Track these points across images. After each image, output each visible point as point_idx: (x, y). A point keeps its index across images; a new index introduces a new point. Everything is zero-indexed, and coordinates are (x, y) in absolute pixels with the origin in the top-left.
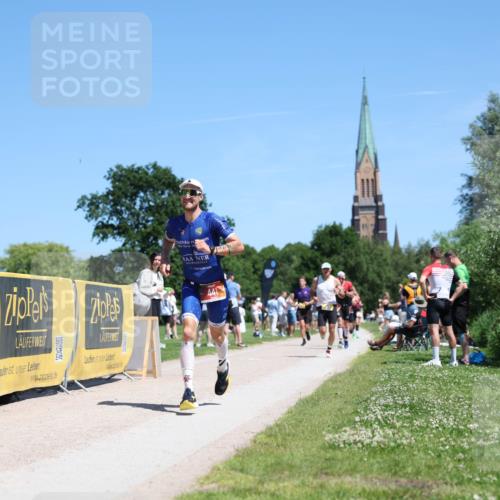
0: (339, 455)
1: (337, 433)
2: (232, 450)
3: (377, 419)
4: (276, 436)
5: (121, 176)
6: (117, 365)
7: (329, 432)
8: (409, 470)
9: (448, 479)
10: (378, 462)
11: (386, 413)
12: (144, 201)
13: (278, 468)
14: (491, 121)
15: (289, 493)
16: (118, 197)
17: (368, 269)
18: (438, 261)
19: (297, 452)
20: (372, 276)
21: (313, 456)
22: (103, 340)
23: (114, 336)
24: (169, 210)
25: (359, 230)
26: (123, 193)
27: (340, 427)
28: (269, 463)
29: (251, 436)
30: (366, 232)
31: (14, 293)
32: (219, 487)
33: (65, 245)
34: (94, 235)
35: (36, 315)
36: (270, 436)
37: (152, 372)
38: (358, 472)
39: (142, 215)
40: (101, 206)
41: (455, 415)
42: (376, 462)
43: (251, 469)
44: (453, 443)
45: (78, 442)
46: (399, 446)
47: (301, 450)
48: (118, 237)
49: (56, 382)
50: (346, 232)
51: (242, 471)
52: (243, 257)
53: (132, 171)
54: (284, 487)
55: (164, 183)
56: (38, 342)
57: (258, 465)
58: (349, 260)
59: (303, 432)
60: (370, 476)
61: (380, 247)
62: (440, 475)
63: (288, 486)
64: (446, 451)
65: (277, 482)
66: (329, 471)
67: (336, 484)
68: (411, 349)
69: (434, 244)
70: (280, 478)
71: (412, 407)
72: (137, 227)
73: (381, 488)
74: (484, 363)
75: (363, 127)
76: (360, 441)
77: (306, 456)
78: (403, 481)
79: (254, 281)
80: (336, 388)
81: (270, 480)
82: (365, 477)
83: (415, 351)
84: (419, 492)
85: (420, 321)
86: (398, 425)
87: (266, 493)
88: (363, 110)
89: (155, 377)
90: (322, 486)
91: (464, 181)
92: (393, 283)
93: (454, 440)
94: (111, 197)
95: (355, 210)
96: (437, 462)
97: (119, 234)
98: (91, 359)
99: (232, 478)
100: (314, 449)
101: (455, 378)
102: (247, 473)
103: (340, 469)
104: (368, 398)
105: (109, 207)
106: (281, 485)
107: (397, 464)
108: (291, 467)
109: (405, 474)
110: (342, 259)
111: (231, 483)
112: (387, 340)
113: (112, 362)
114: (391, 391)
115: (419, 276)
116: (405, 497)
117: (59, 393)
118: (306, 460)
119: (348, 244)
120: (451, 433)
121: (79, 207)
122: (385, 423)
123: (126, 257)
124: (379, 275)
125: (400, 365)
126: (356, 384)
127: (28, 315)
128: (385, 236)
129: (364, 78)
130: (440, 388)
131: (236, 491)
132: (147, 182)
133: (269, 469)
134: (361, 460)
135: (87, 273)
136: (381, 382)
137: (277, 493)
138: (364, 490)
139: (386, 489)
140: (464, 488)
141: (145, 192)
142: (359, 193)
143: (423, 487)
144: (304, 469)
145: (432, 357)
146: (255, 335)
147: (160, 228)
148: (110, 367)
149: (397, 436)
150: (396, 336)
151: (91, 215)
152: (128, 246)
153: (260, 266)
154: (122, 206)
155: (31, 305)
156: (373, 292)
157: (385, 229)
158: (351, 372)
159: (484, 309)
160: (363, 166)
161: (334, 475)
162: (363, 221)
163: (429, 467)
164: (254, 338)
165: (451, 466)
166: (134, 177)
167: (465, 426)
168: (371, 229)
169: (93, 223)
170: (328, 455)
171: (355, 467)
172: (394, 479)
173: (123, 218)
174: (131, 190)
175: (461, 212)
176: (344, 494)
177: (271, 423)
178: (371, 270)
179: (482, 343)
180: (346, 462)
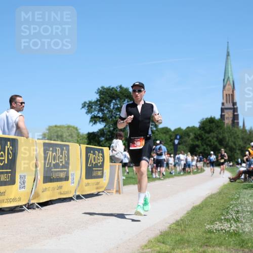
0: (213, 236)
1: (212, 224)
2: (159, 232)
3: (233, 218)
4: (181, 225)
5: (104, 92)
6: (101, 187)
7: (208, 224)
8: (250, 245)
11: (238, 215)
12: (115, 104)
13: (182, 242)
16: (103, 102)
17: (229, 140)
19: (192, 234)
20: (231, 144)
21: (200, 236)
22: (94, 174)
23: (99, 173)
25: (224, 120)
26: (105, 101)
27: (214, 221)
28: (177, 239)
29: (168, 225)
30: (228, 121)
31: (50, 151)
32: (152, 251)
33: (76, 126)
34: (90, 122)
35: (61, 162)
36: (178, 225)
37: (118, 191)
38: (223, 245)
39: (114, 112)
40: (94, 107)
42: (232, 240)
43: (168, 242)
45: (81, 226)
46: (244, 232)
47: (194, 233)
48: (102, 123)
49: (71, 196)
50: (217, 121)
51: (163, 243)
52: (165, 133)
54: (185, 252)
55: (125, 96)
56: (62, 175)
57: (171, 240)
58: (219, 135)
59: (195, 224)
60: (229, 247)
61: (236, 129)
63: (187, 251)
65: (181, 249)
66: (208, 244)
67: (212, 251)
68: (251, 182)
70: (183, 247)
71: (251, 212)
72: (111, 117)
75: (227, 67)
76: (224, 229)
77: (196, 236)
78: (246, 250)
79: (170, 145)
80: (212, 201)
81: (178, 248)
82: (227, 248)
86: (244, 221)
88: (227, 59)
89: (120, 194)
90: (204, 252)
92: (242, 148)
94: (98, 103)
95: (222, 110)
97: (103, 121)
98: (88, 184)
99: (158, 247)
100: (200, 233)
102: (166, 244)
103: (213, 243)
104: (229, 207)
105: (97, 107)
106: (183, 251)
107: (243, 241)
108: (188, 242)
110: (215, 135)
111: (158, 249)
112: (238, 177)
113: (98, 186)
114: (240, 204)
117: (72, 201)
118: (196, 238)
119: (219, 127)
121: (83, 107)
122: (237, 220)
123: (106, 133)
124: (235, 143)
125: (245, 190)
126: (222, 200)
127: (57, 162)
128: (238, 123)
129: (228, 43)
132: (117, 95)
133: (177, 242)
134: (225, 239)
135: (86, 141)
136: (235, 199)
141: (115, 100)
142: (225, 101)
144: (195, 243)
146: (171, 173)
148: (97, 188)
149: (243, 227)
150: (243, 175)
151: (89, 112)
152: (107, 127)
153: (173, 138)
154: (104, 107)
155: (59, 157)
156: (232, 152)
157: (238, 120)
158: (220, 193)
160: (227, 87)
161: (210, 247)
162: (226, 116)
164: (170, 175)
166: (111, 92)
168: (231, 119)
169: (90, 116)
170: (207, 236)
171: (221, 242)
172: (242, 249)
173: (104, 113)
174: (109, 99)
177: (179, 219)
180: (217, 240)
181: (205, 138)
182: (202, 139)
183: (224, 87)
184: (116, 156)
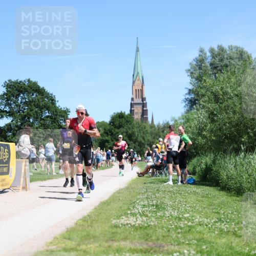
0: (119, 230)
1: (118, 219)
2: (65, 228)
3: (139, 212)
4: (87, 222)
5: (11, 85)
6: (6, 184)
7: (114, 219)
8: (154, 238)
9: (173, 242)
10: (139, 234)
11: (144, 209)
12: (23, 99)
13: (87, 238)
14: (200, 61)
15: (92, 251)
16: (10, 96)
17: (138, 135)
18: (173, 132)
19: (98, 229)
20: (140, 139)
21: (105, 231)
23: (5, 170)
24: (36, 104)
25: (134, 115)
27: (120, 216)
28: (83, 235)
29: (75, 221)
30: (137, 117)
32: (57, 248)
36: (84, 221)
37: (25, 188)
38: (128, 239)
39: (22, 106)
41: (178, 210)
43: (74, 238)
44: (176, 224)
46: (149, 225)
47: (100, 228)
48: (9, 117)
50: (127, 116)
51: (69, 239)
53: (16, 83)
54: (90, 247)
55: (33, 90)
57: (78, 236)
58: (128, 130)
59: (101, 219)
60: (134, 241)
61: (144, 124)
62: (169, 241)
63: (92, 247)
64: (173, 228)
65: (86, 245)
66: (113, 239)
67: (117, 245)
68: (159, 176)
69: (171, 123)
70: (88, 243)
71: (157, 206)
72: (19, 112)
73: (139, 247)
74: (194, 183)
75: (136, 62)
76: (129, 224)
77: (102, 231)
78: (151, 243)
80: (119, 196)
81: (83, 244)
82: (132, 242)
83: (160, 177)
84: (158, 249)
85: (163, 162)
86: (149, 215)
87: (81, 250)
88: (137, 54)
89: (27, 190)
90: (109, 247)
91: (187, 91)
92: (150, 143)
93: (177, 223)
94: (5, 96)
95: (132, 105)
96: (167, 234)
97: (9, 115)
99: (64, 243)
100: (106, 228)
101: (179, 191)
102: (72, 240)
103: (119, 238)
104: (136, 202)
105: (4, 101)
106: (89, 246)
107: (148, 235)
108: (94, 237)
109: (152, 240)
110: (125, 130)
111: (63, 245)
112: (146, 171)
113: (4, 183)
114: (147, 198)
115: (164, 139)
116: (151, 252)
118: (102, 234)
119: (128, 122)
120: (175, 219)
122: (143, 214)
123: (13, 127)
124: (144, 139)
125: (152, 184)
126: (129, 194)
128: (147, 118)
129: (137, 38)
130: (172, 196)
131: (66, 250)
132: (25, 89)
133: (83, 238)
134: (130, 233)
136: (143, 193)
137: (87, 250)
138: (131, 249)
139: (141, 247)
140: (180, 246)
141: (23, 94)
142: (134, 97)
143: (160, 247)
144: (101, 238)
145: (168, 180)
147: (31, 113)
148: (3, 185)
149: (148, 221)
152: (14, 122)
154: (11, 101)
156: (141, 147)
157: (147, 115)
158: (127, 188)
159: (195, 156)
160: (136, 83)
161: (116, 241)
162: (136, 111)
163: (164, 236)
165: (174, 236)
166: (18, 86)
167: (183, 215)
168: (140, 114)
170: (114, 231)
171: (127, 236)
172: (146, 242)
173: (12, 107)
174: (16, 92)
175: (185, 107)
176: (120, 251)
177: (86, 214)
178: (139, 135)
179: (194, 173)
180: (123, 234)
181: (114, 133)
182: (112, 134)
183: (134, 82)
184: (23, 152)
